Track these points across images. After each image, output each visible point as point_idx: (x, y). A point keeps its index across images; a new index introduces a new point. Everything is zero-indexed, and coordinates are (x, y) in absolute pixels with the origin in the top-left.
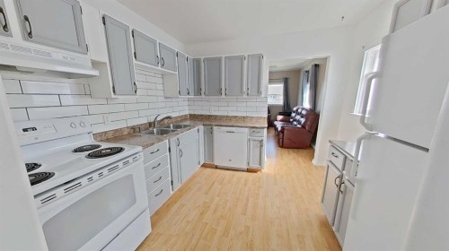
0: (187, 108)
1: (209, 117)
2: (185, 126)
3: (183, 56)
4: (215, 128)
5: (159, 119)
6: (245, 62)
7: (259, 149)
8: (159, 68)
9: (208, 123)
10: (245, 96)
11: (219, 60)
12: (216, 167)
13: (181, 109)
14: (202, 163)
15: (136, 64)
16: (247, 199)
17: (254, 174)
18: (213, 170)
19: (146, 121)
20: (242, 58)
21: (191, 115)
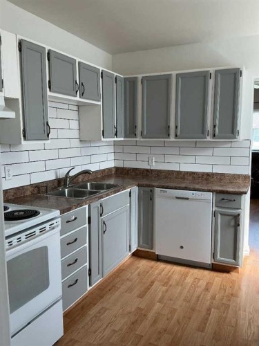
0: (112, 157)
1: (147, 173)
2: (109, 187)
3: (110, 76)
4: (157, 191)
5: (72, 174)
6: (211, 82)
7: (232, 230)
8: (78, 98)
9: (145, 182)
10: (209, 139)
11: (167, 78)
12: (158, 259)
13: (103, 158)
14: (134, 249)
15: (50, 97)
16: (209, 310)
17: (225, 275)
18: (153, 263)
19: (53, 178)
20: (205, 76)
21: (117, 169)
